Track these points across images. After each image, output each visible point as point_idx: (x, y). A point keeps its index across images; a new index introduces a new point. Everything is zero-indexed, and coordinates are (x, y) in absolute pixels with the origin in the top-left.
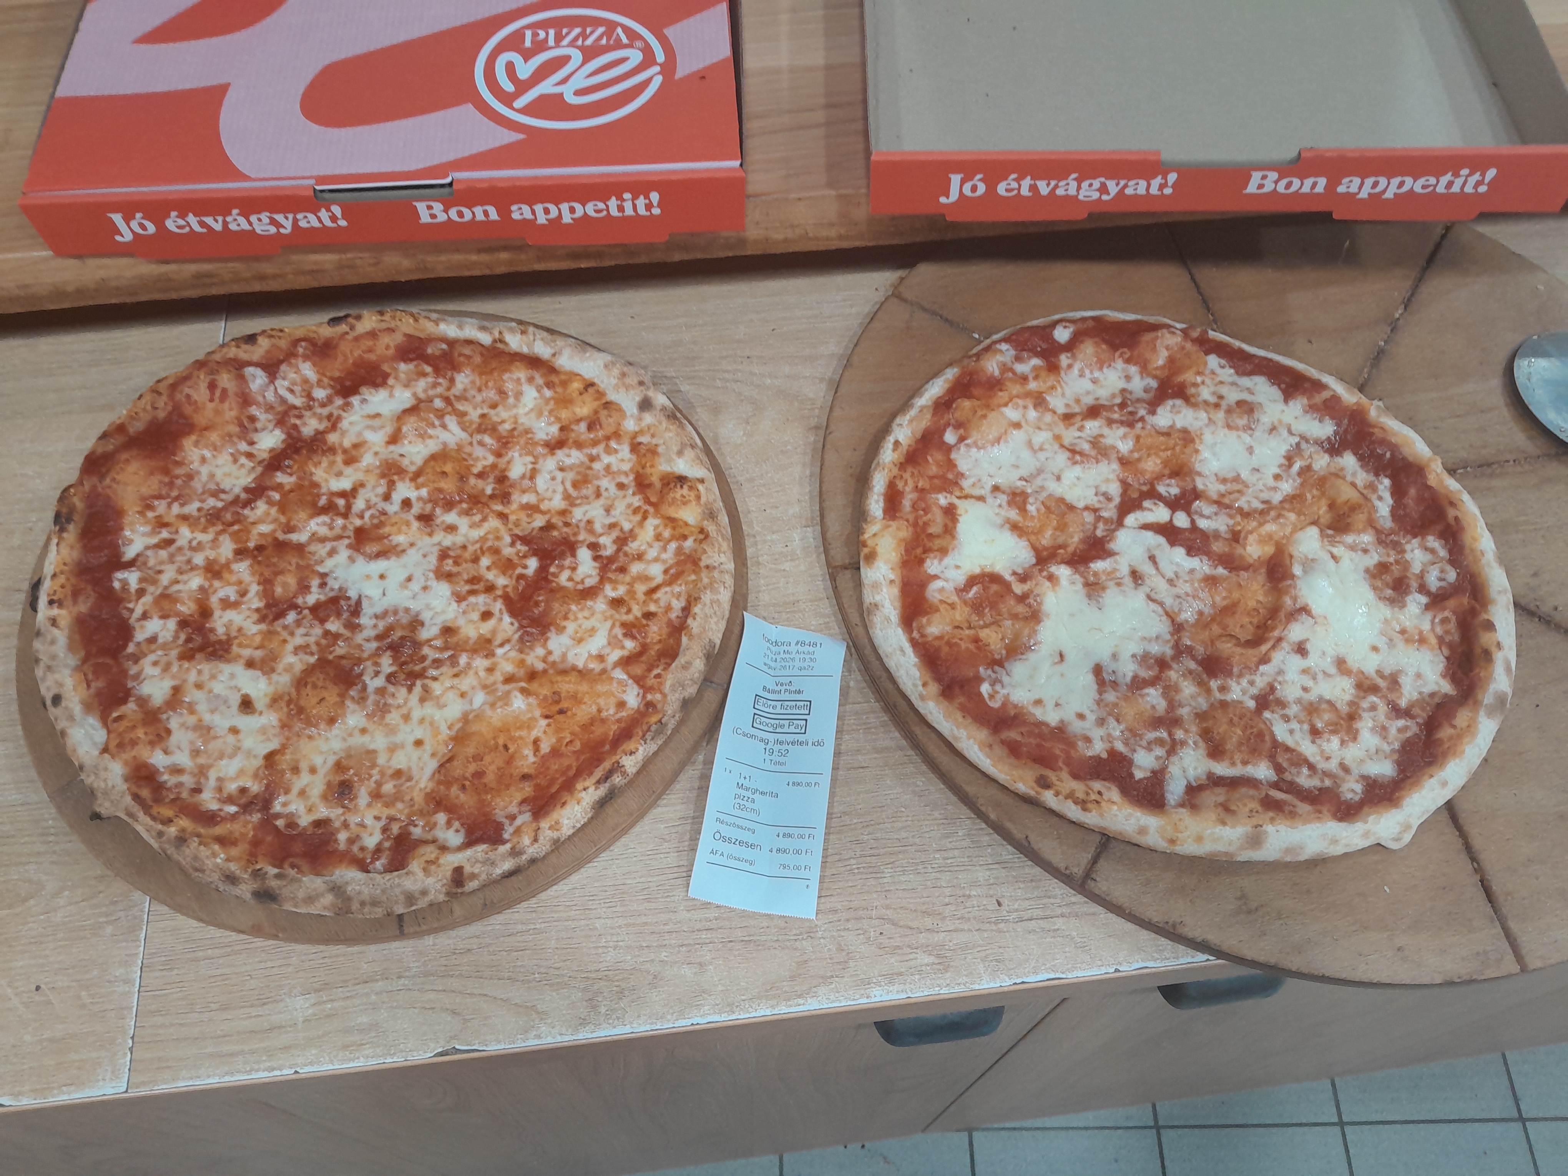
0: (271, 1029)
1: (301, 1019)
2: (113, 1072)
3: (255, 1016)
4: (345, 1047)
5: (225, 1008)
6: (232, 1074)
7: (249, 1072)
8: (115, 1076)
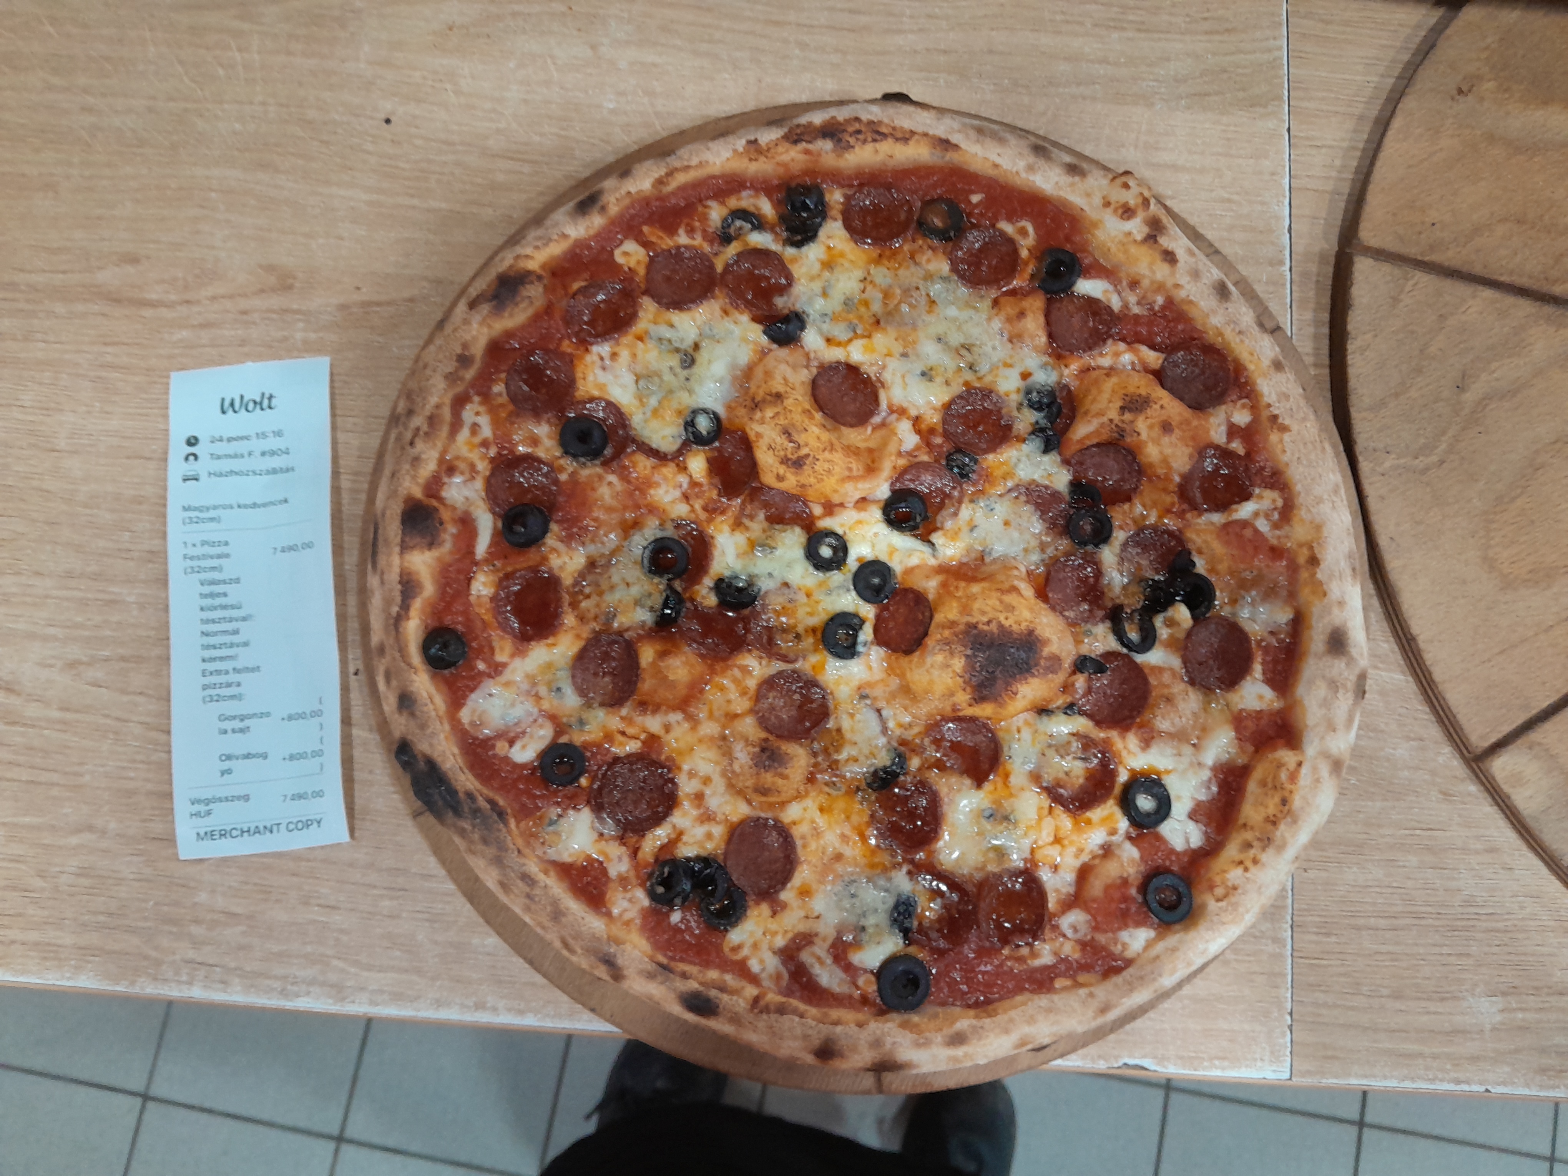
0: (1454, 1032)
1: (1488, 1027)
2: (1272, 1052)
3: (1435, 1013)
4: (1543, 1071)
5: (1397, 996)
6: (1413, 1079)
7: (1432, 1081)
8: (1275, 1057)
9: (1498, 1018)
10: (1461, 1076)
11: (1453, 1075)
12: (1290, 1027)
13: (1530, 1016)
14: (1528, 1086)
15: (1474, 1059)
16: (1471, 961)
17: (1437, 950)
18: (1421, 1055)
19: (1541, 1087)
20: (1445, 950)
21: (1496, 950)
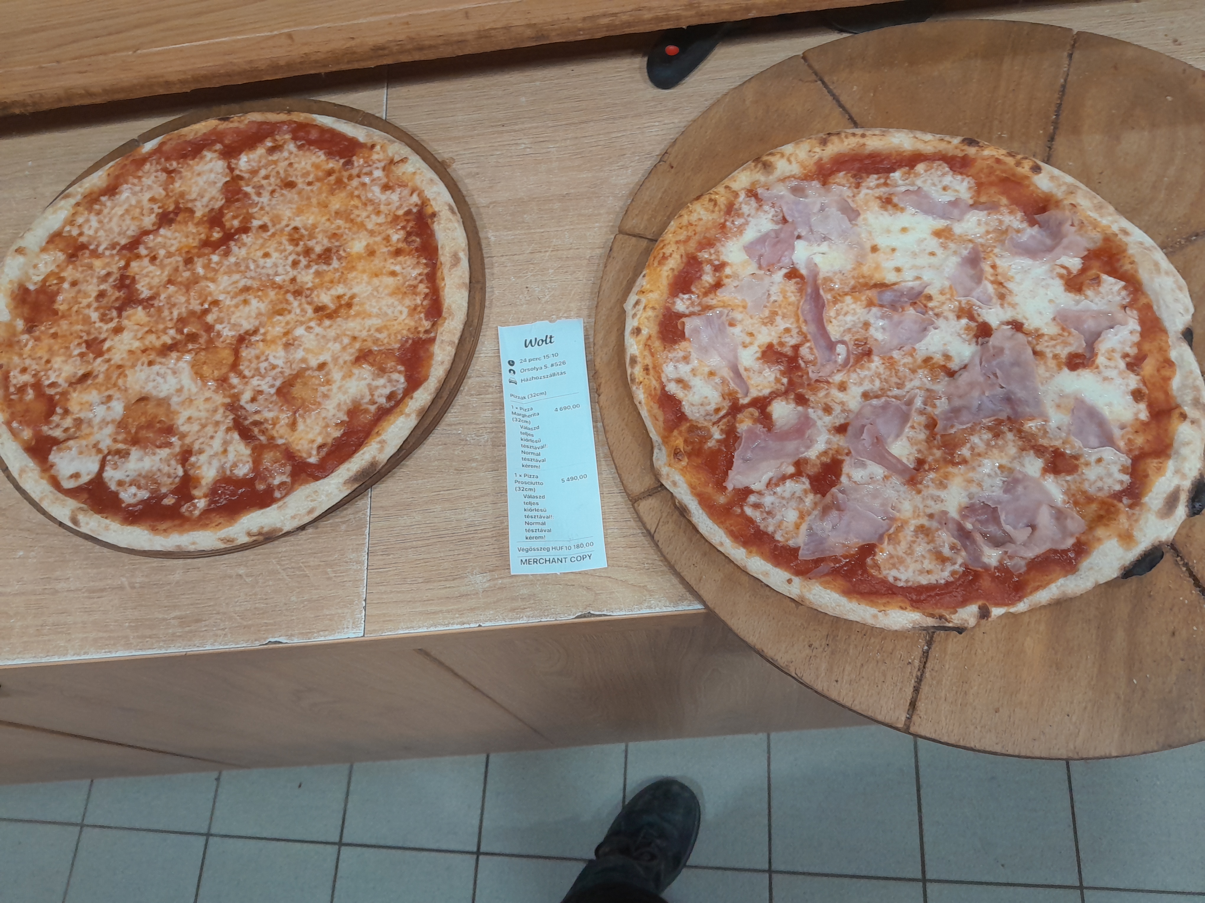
0: (461, 596)
1: (481, 590)
2: (353, 623)
3: (449, 587)
4: (513, 610)
5: (427, 581)
6: (436, 626)
7: (448, 625)
8: (355, 625)
9: (487, 585)
10: (464, 620)
11: (459, 620)
12: (365, 608)
13: (505, 581)
14: (504, 619)
15: (472, 609)
16: (471, 556)
17: (452, 553)
18: (441, 611)
19: (512, 619)
20: (456, 552)
21: (485, 548)
